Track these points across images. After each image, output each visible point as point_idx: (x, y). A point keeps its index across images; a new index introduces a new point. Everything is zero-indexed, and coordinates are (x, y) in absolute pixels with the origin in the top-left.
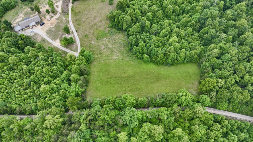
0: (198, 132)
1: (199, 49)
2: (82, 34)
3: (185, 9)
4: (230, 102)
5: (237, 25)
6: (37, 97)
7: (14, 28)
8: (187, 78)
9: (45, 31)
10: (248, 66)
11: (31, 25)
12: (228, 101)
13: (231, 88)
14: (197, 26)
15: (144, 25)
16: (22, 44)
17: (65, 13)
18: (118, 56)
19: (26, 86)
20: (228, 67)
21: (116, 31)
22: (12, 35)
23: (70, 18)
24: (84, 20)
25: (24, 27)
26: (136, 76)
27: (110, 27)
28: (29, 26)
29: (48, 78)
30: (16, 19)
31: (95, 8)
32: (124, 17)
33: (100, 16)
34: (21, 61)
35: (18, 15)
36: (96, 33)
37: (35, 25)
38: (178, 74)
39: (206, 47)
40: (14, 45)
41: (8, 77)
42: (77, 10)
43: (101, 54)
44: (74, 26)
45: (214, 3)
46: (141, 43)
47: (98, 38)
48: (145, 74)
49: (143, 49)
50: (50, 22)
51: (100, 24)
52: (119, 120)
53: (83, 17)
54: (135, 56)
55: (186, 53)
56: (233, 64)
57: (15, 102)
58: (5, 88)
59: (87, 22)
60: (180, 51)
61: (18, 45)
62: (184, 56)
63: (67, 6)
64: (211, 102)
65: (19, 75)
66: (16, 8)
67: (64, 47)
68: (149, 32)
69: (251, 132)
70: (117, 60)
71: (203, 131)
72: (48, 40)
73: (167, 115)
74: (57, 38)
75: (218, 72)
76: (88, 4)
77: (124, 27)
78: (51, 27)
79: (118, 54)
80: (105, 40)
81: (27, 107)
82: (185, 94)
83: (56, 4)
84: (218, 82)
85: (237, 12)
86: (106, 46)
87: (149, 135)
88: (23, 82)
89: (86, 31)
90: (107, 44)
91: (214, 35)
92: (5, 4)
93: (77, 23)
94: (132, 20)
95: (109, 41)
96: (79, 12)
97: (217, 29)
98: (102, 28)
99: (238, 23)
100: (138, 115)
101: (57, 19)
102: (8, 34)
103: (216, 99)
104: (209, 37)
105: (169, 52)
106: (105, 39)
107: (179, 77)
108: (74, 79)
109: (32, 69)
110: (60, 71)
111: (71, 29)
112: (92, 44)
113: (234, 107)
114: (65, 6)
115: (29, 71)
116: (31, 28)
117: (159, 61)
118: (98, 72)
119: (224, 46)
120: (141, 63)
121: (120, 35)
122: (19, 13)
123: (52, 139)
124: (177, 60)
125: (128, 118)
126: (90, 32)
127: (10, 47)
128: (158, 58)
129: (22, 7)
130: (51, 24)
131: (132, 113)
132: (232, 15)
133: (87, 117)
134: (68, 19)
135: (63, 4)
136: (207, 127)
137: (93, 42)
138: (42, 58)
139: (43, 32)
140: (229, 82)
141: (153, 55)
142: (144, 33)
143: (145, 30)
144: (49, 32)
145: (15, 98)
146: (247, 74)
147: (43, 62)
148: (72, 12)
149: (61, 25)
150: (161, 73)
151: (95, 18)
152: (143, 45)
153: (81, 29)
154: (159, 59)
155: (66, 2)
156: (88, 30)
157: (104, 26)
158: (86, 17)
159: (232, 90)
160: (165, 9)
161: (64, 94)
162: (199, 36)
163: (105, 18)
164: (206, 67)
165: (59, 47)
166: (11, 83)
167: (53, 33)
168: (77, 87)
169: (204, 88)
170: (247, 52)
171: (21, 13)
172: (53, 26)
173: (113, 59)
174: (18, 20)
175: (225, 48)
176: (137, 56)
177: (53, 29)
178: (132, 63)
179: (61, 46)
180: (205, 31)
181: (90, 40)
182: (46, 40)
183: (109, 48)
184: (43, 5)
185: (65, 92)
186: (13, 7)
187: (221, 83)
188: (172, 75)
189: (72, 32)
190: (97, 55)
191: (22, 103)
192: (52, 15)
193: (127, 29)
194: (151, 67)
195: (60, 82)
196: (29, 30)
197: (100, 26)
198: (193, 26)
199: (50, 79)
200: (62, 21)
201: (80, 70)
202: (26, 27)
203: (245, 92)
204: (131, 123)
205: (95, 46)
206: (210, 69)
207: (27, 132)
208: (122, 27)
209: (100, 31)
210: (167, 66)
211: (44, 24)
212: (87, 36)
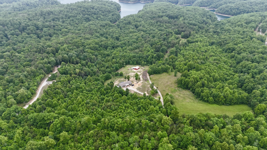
1: (246, 94)
2: (161, 90)
9: (136, 88)
11: (126, 85)
14: (239, 85)
15: (204, 83)
17: (146, 80)
19: (137, 110)
21: (183, 89)
24: (160, 83)
27: (178, 87)
28: (124, 86)
31: (166, 78)
32: (189, 80)
33: (170, 82)
36: (170, 89)
37: (128, 85)
38: (236, 110)
47: (172, 92)
50: (137, 84)
51: (171, 85)
54: (202, 100)
55: (238, 96)
59: (162, 84)
60: (233, 94)
61: (122, 94)
63: (146, 77)
68: (208, 88)
70: (190, 102)
72: (139, 92)
74: (145, 92)
78: (139, 86)
79: (189, 100)
86: (179, 96)
89: (163, 88)
91: (253, 87)
93: (156, 84)
95: (180, 94)
96: (155, 80)
97: (253, 84)
101: (142, 83)
104: (250, 88)
105: (227, 94)
106: (177, 92)
107: (238, 111)
116: (126, 87)
117: (221, 101)
120: (207, 104)
124: (233, 100)
127: (118, 94)
128: (220, 98)
134: (149, 83)
135: (143, 77)
139: (134, 89)
141: (216, 98)
143: (204, 86)
144: (139, 89)
148: (150, 80)
150: (224, 109)
151: (167, 82)
153: (159, 87)
155: (145, 75)
156: (165, 88)
157: (174, 86)
158: (161, 82)
160: (214, 78)
162: (242, 89)
163: (174, 82)
164: (255, 102)
167: (141, 89)
169: (258, 111)
171: (116, 81)
173: (187, 102)
174: (115, 84)
176: (204, 100)
177: (141, 87)
178: (201, 104)
182: (137, 92)
183: (181, 97)
186: (110, 79)
192: (138, 81)
193: (191, 87)
200: (145, 84)
202: (123, 86)
206: (258, 103)
208: (187, 86)
209: (172, 89)
210: (226, 105)
211: (134, 85)
212: (164, 91)
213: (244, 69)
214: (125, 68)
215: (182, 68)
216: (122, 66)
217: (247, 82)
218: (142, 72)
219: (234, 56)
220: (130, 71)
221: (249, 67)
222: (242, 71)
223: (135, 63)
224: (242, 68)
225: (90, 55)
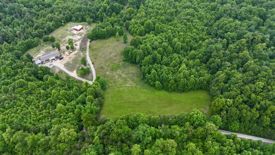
0: (212, 148)
1: (207, 76)
2: (97, 66)
3: (192, 46)
4: (240, 122)
5: (240, 56)
6: (52, 117)
7: (34, 61)
8: (198, 103)
9: (63, 64)
10: (253, 86)
11: (51, 59)
12: (238, 120)
13: (240, 106)
14: (204, 59)
15: (155, 57)
16: (41, 74)
17: (83, 49)
18: (131, 84)
19: (42, 108)
20: (235, 88)
21: (130, 64)
22: (33, 66)
23: (87, 54)
24: (100, 55)
25: (44, 61)
26: (149, 101)
27: (124, 61)
28: (48, 60)
29: (64, 100)
30: (37, 55)
31: (111, 46)
32: (137, 51)
33: (115, 52)
34: (39, 86)
35: (39, 51)
36: (111, 65)
37: (54, 59)
38: (189, 100)
39: (214, 75)
40: (33, 74)
41: (25, 100)
42: (94, 47)
43: (115, 82)
44: (91, 60)
45: (218, 41)
46: (153, 71)
47: (113, 70)
48: (157, 99)
49: (154, 77)
50: (68, 57)
51: (114, 58)
52: (132, 135)
53: (100, 53)
54: (147, 84)
55: (195, 80)
56: (238, 85)
57: (29, 122)
58: (21, 110)
59: (103, 56)
60: (189, 77)
61: (37, 75)
62: (193, 82)
63: (86, 44)
64: (222, 121)
65: (37, 98)
66: (38, 47)
67: (80, 77)
68: (160, 63)
69: (265, 150)
70: (130, 88)
71: (217, 147)
72: (65, 71)
73: (180, 132)
74: (74, 70)
75: (226, 93)
76: (105, 43)
77: (137, 59)
78: (69, 60)
79: (131, 83)
80: (119, 72)
81: (42, 126)
82: (196, 112)
83: (75, 43)
84: (226, 101)
85: (239, 46)
86: (120, 76)
87: (162, 150)
88: (39, 104)
89: (102, 63)
90: (121, 74)
91: (220, 64)
92: (29, 42)
93: (94, 57)
94: (144, 53)
95: (123, 72)
96: (96, 49)
97: (222, 59)
98: (116, 62)
99: (241, 54)
100: (151, 130)
101: (76, 54)
102: (29, 64)
103: (227, 117)
104: (215, 66)
105: (179, 78)
106: (119, 70)
107: (191, 102)
108: (90, 100)
109: (49, 93)
110: (75, 96)
111: (88, 62)
112: (107, 74)
113: (246, 126)
114: (83, 44)
115: (46, 95)
116: (50, 61)
117: (171, 87)
118: (111, 97)
119: (229, 72)
120: (153, 91)
121: (133, 68)
122: (40, 50)
123: (65, 153)
124: (188, 86)
125: (141, 132)
126: (105, 65)
127: (30, 76)
128: (169, 83)
129: (44, 46)
130: (70, 58)
131: (145, 128)
132: (235, 49)
133: (101, 131)
134: (86, 54)
135: (81, 43)
136: (220, 144)
137: (108, 73)
138: (59, 84)
139: (61, 64)
140: (237, 101)
141: (165, 82)
142: (156, 64)
143: (156, 61)
144: (67, 65)
145: (30, 119)
146: (253, 93)
147: (60, 88)
148: (89, 49)
149: (78, 59)
150: (173, 98)
151: (110, 53)
152: (154, 73)
153: (97, 62)
154: (170, 85)
155: (85, 41)
156: (104, 63)
157: (119, 60)
158: (102, 53)
159: (240, 109)
160: (174, 46)
161: (79, 114)
162: (207, 67)
163: (120, 54)
164: (215, 91)
165: (75, 77)
166: (28, 105)
167: (70, 65)
168: (92, 105)
169: (214, 108)
170: (251, 76)
171: (42, 50)
172: (71, 60)
173: (127, 87)
174: (38, 56)
175: (230, 73)
176: (149, 84)
177: (71, 62)
178: (145, 90)
179: (77, 77)
180: (211, 61)
181: (105, 71)
182: (63, 71)
183: (122, 78)
184: (63, 44)
185: (80, 112)
186: (35, 46)
187: (230, 102)
188: (183, 100)
189: (89, 65)
190: (111, 83)
191: (36, 123)
192: (71, 51)
193: (140, 62)
194: (163, 93)
195: (75, 104)
196: (49, 63)
197: (115, 60)
198: (201, 58)
199: (66, 101)
200: (79, 56)
201: (96, 93)
202: (46, 61)
203: (253, 109)
204: (144, 138)
205: (110, 76)
206: (219, 92)
207: (39, 148)
208: (135, 60)
209: (115, 64)
210: (178, 92)
211: (63, 58)
212: (102, 68)
213: (220, 31)
214: (64, 27)
215: (137, 30)
216: (59, 25)
217: (214, 56)
218: (83, 35)
219: (215, 7)
220: (69, 33)
221: (226, 28)
222: (217, 34)
223: (80, 19)
224: (218, 28)
225: (21, 7)
